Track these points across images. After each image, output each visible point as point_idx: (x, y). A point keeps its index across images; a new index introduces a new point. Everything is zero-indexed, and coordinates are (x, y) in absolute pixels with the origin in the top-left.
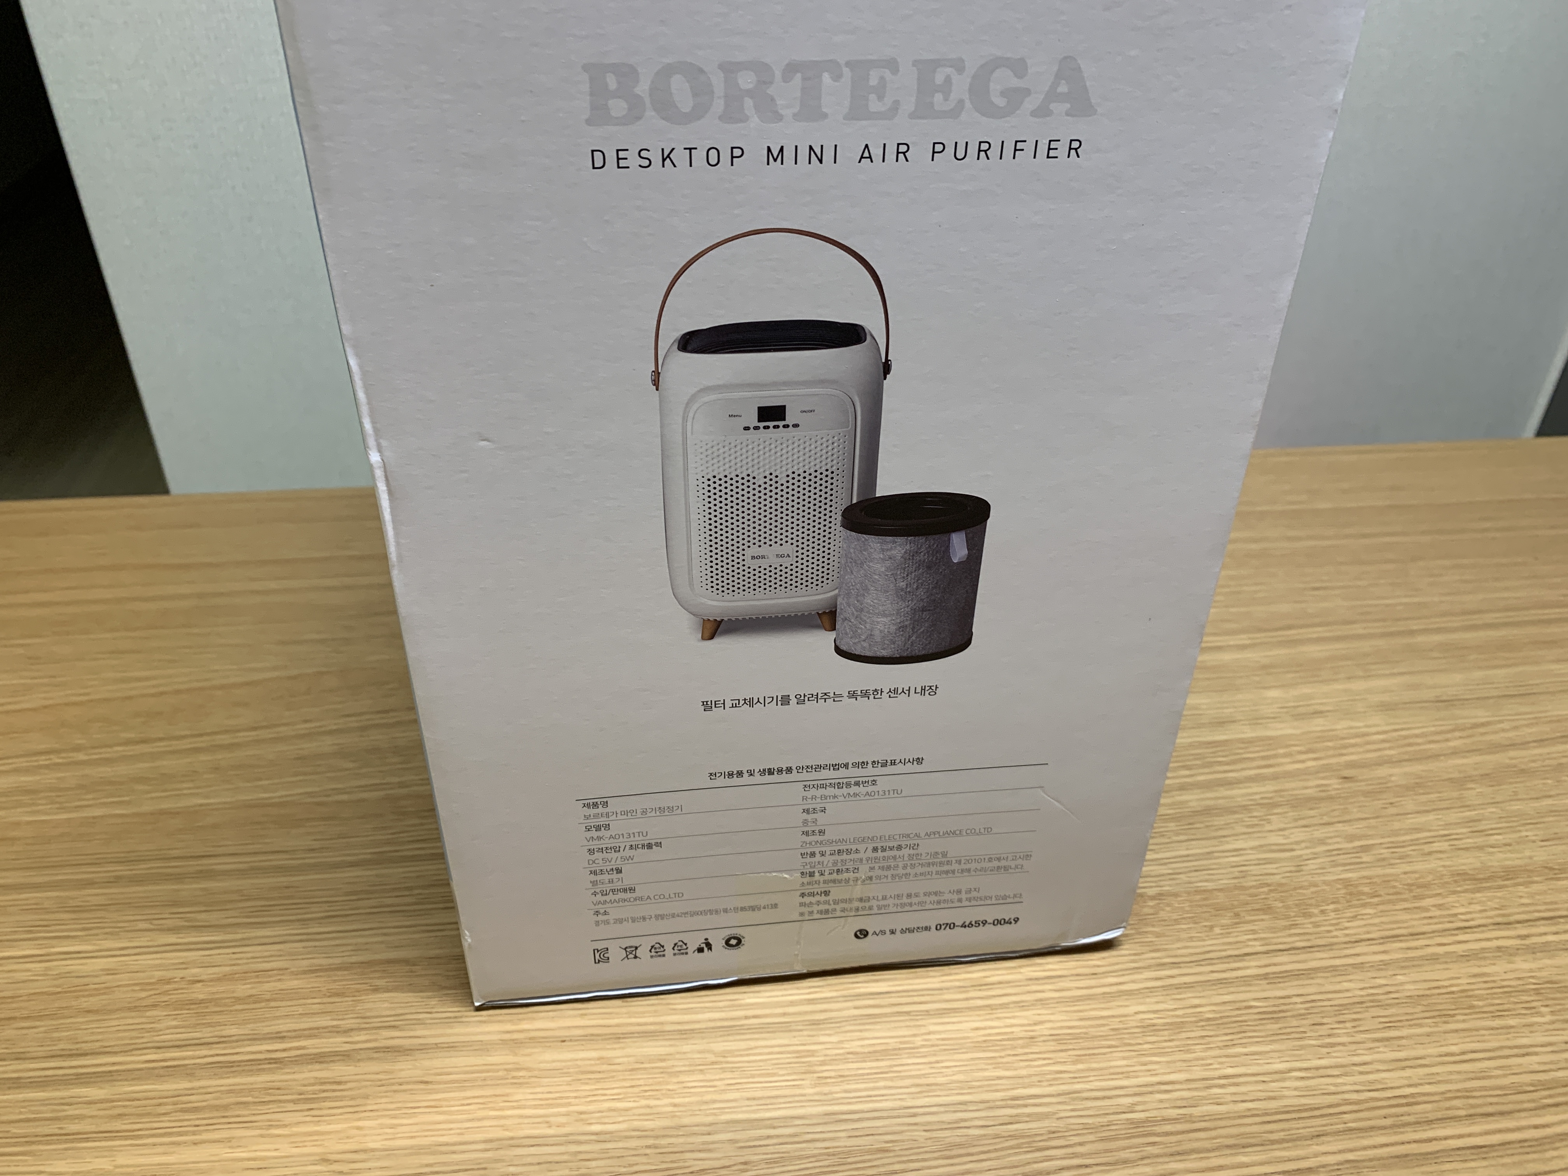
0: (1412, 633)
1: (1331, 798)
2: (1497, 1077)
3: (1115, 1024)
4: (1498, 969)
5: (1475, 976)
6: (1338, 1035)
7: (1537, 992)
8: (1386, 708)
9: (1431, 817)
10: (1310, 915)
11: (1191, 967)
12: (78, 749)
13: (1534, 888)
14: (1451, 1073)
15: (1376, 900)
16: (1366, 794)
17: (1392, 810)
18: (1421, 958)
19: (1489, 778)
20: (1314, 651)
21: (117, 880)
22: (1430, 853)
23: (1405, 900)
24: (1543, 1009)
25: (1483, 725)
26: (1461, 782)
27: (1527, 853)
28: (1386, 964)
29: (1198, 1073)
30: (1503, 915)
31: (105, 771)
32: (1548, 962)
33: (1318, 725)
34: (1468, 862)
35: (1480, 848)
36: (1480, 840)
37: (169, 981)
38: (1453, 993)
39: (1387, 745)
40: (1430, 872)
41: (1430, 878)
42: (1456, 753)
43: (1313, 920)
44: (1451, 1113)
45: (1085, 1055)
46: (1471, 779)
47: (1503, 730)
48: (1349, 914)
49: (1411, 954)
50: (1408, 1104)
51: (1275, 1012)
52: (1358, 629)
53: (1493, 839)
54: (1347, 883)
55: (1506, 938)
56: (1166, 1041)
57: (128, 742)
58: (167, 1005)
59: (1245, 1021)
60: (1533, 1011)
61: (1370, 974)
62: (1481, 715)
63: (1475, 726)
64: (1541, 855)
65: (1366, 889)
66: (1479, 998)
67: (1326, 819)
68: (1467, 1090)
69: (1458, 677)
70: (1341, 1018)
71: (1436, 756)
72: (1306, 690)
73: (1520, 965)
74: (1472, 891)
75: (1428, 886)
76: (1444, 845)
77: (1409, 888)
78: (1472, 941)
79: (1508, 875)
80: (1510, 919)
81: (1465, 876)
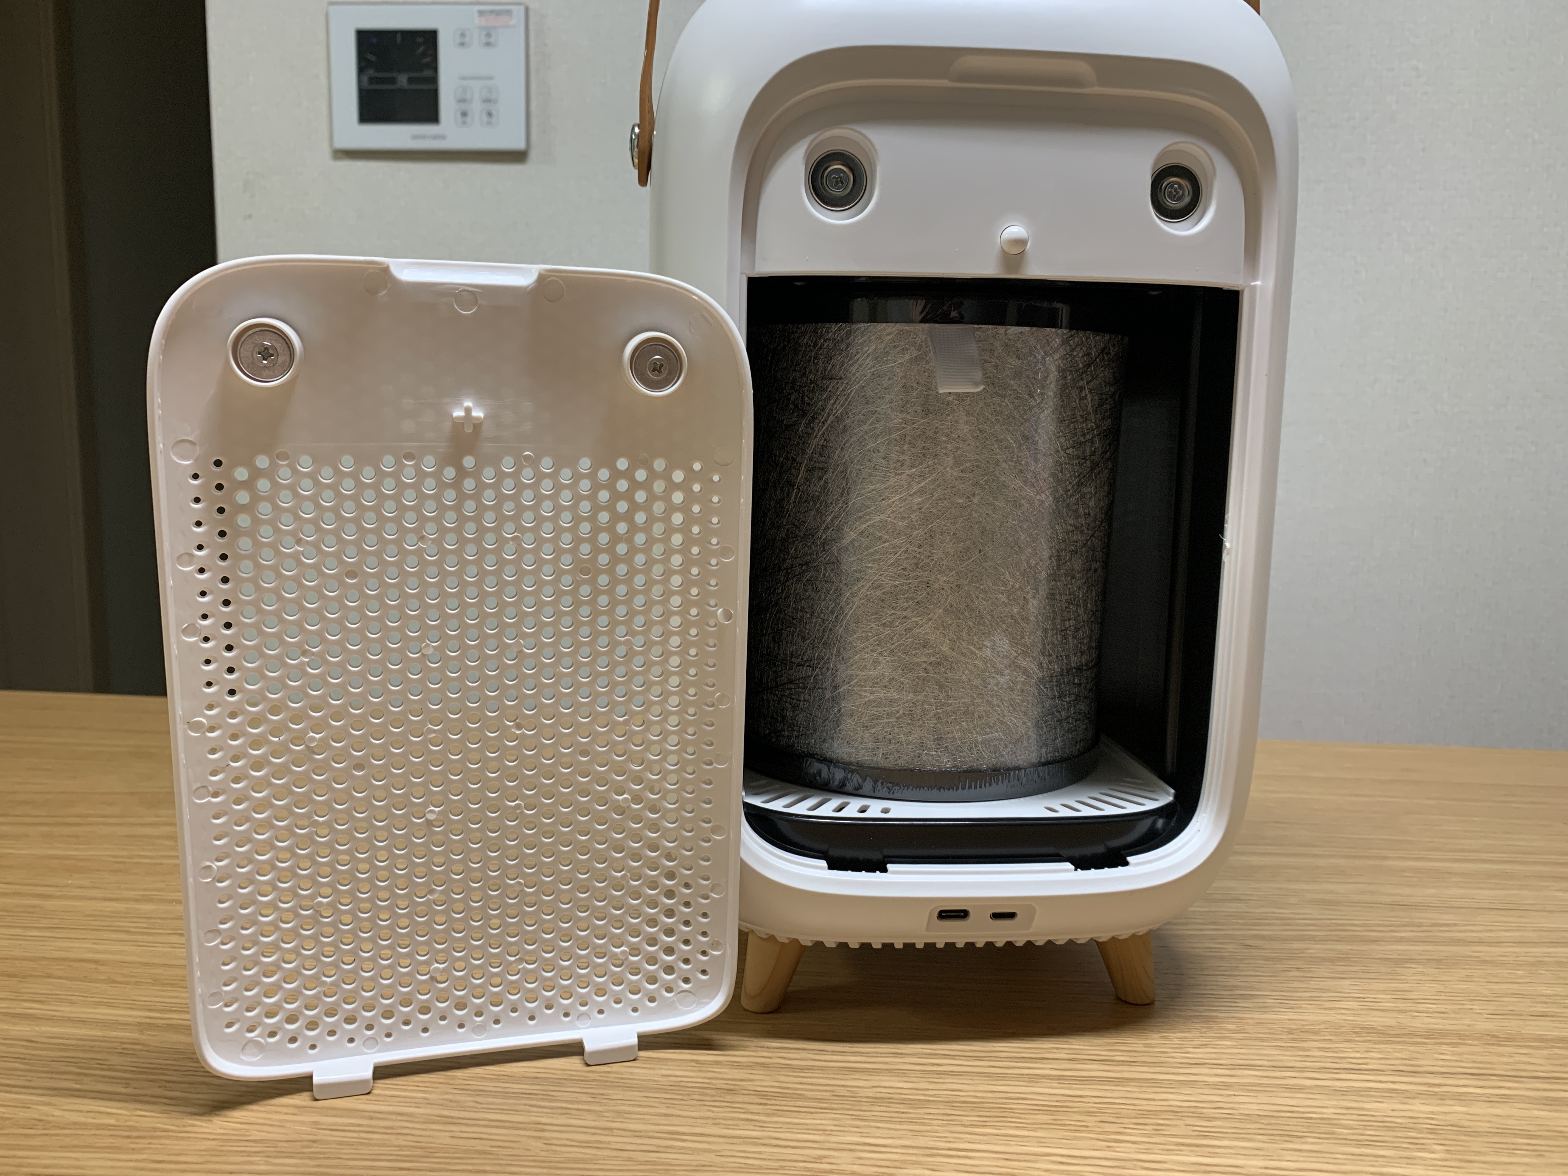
3: (842, 1091)
4: (1384, 1107)
5: (1346, 1108)
7: (1433, 1132)
11: (968, 1061)
13: (1464, 1049)
15: (1241, 1036)
18: (1279, 1086)
19: (1438, 962)
22: (1329, 1008)
23: (1279, 1040)
24: (1437, 1147)
25: (1446, 925)
27: (1467, 1022)
28: (1227, 1086)
29: (922, 1141)
34: (1380, 1020)
35: (1401, 1011)
36: (1401, 1005)
38: (1311, 1118)
40: (1324, 1022)
41: (1323, 1026)
45: (788, 1111)
46: (1413, 961)
48: (1197, 1042)
49: (1265, 1081)
51: (1056, 1106)
53: (1421, 1007)
56: (898, 1112)
59: (1012, 1109)
60: (1419, 1146)
63: (1435, 925)
64: (1484, 1025)
66: (1346, 1127)
70: (1141, 1121)
73: (1419, 1107)
74: (1375, 1042)
75: (1316, 1033)
76: (1354, 1005)
77: (1290, 1032)
78: (1356, 1081)
79: (1433, 1035)
80: (1420, 1069)
81: (1370, 1030)
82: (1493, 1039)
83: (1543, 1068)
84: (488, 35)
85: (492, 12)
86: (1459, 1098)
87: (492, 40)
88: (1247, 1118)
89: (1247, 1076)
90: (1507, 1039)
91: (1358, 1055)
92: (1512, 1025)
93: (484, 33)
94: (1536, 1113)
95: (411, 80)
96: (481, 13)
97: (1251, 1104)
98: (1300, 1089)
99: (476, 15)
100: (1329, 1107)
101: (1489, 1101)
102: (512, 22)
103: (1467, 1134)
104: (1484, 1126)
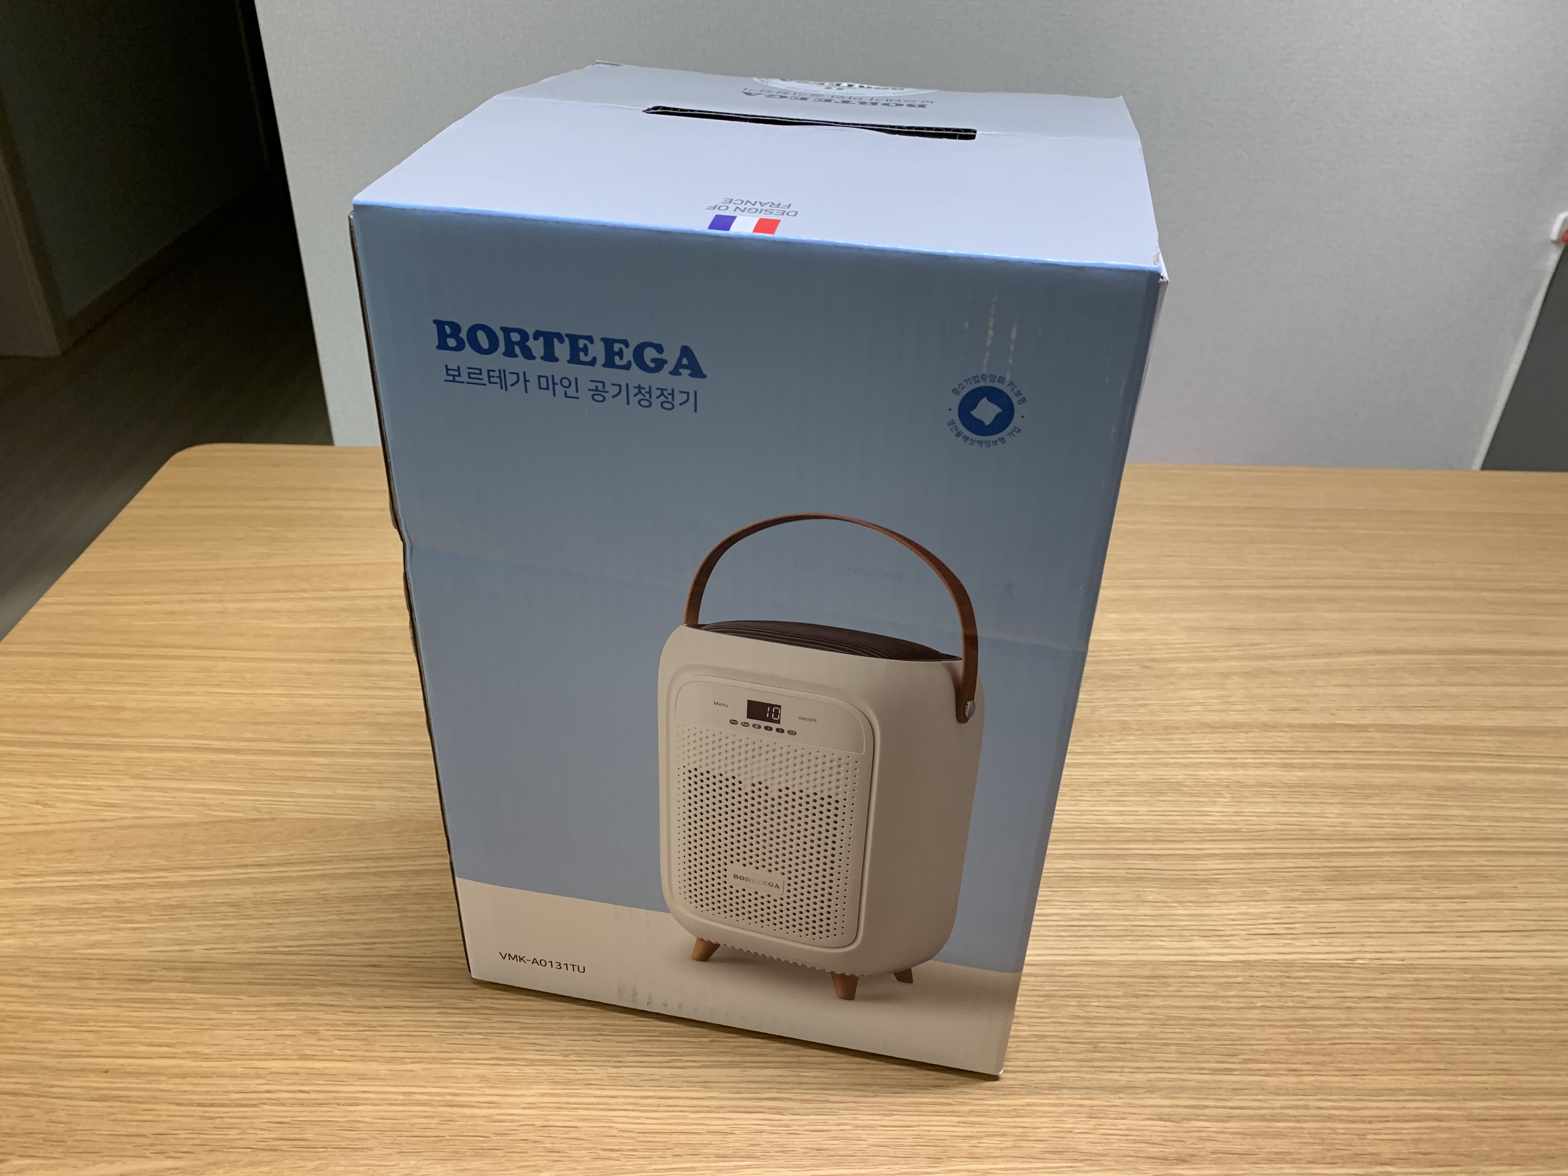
0: (1230, 587)
1: (1131, 677)
2: (1181, 824)
5: (1189, 775)
6: (1086, 796)
7: (1227, 786)
8: (1192, 629)
9: (1197, 692)
10: (1092, 737)
12: (304, 591)
13: (1251, 735)
14: (1151, 820)
15: (1140, 732)
16: (1156, 677)
17: (1171, 687)
18: (1158, 764)
19: (1248, 674)
20: (1152, 593)
21: (331, 661)
22: (1187, 711)
23: (1160, 734)
24: (1227, 795)
25: (1258, 644)
26: (1226, 675)
27: (1255, 716)
28: (1132, 765)
30: (1223, 747)
31: (322, 604)
32: (1243, 772)
33: (1139, 636)
34: (1211, 718)
35: (1224, 711)
36: (1224, 707)
37: (364, 712)
38: (1169, 782)
39: (1183, 651)
40: (1183, 721)
41: (1182, 724)
42: (1231, 658)
43: (1093, 739)
44: (1143, 838)
46: (1235, 674)
47: (1271, 648)
48: (1118, 738)
49: (1151, 761)
50: (1117, 832)
52: (1192, 583)
53: (1233, 708)
54: (1123, 723)
55: (1218, 758)
57: (335, 590)
58: (363, 724)
60: (1220, 795)
61: (1119, 769)
62: (1258, 638)
63: (1252, 644)
64: (1265, 718)
65: (1134, 727)
66: (1188, 786)
67: (1123, 688)
68: (1158, 828)
69: (1253, 616)
70: (1091, 788)
71: (1216, 659)
72: (1138, 615)
73: (1224, 773)
74: (1207, 733)
75: (1178, 728)
76: (1199, 708)
77: (1165, 728)
78: (1195, 758)
79: (1238, 727)
80: (1226, 749)
81: (1206, 725)
82: (1267, 727)
83: (1286, 745)
86: (1243, 766)
88: (1141, 784)
89: (1142, 759)
90: (1275, 727)
91: (1198, 742)
92: (1277, 718)
94: (1278, 773)
97: (1143, 775)
98: (1166, 765)
100: (1179, 775)
101: (1257, 766)
103: (1242, 787)
104: (1252, 782)
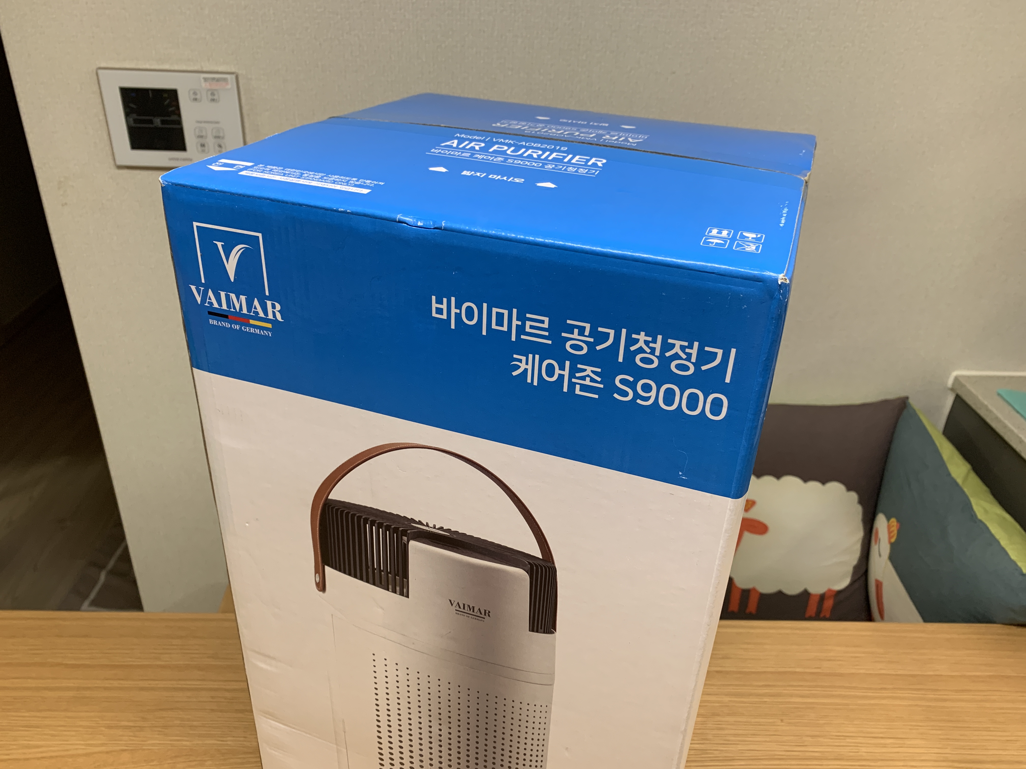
84: (213, 94)
85: (213, 79)
87: (216, 97)
93: (209, 93)
95: (163, 122)
96: (206, 79)
99: (203, 80)
102: (229, 87)
